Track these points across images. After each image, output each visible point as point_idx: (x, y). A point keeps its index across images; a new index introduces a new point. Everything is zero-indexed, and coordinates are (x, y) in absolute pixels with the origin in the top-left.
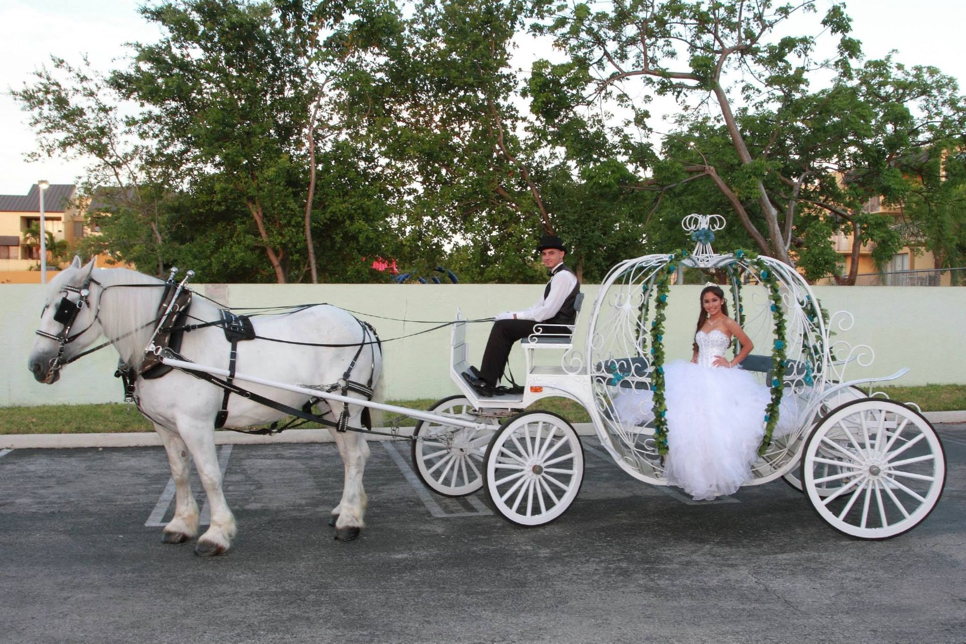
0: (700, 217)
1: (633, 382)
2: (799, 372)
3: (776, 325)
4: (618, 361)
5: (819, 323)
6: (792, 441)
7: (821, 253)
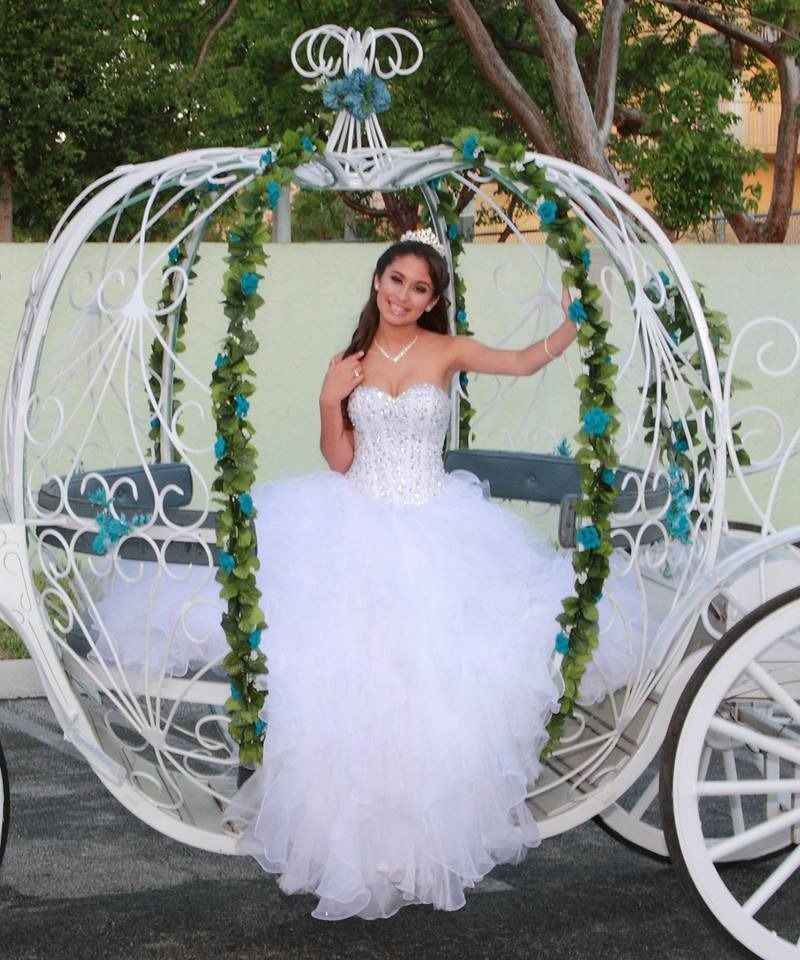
0: (348, 38)
1: (160, 543)
2: (652, 503)
3: (587, 361)
4: (111, 477)
5: (700, 354)
6: (632, 705)
7: (701, 150)
